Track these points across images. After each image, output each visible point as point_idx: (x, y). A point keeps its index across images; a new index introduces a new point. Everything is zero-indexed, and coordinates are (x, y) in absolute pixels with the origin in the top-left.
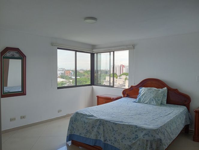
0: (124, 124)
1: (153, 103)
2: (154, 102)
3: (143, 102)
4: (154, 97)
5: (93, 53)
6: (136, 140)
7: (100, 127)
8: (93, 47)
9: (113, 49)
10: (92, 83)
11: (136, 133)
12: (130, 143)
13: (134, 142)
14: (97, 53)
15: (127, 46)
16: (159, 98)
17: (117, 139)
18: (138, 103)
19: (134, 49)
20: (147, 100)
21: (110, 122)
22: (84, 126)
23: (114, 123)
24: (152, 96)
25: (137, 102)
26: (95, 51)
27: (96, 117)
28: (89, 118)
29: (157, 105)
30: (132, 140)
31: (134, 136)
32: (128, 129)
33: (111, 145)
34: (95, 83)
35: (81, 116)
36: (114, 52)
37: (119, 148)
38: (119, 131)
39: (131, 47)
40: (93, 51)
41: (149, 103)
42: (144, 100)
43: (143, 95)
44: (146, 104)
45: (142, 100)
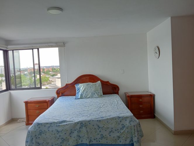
0: (107, 119)
1: (95, 97)
2: (96, 95)
3: (86, 98)
4: (95, 91)
5: (7, 50)
6: (124, 129)
7: (81, 130)
8: (8, 42)
9: (38, 45)
10: (8, 88)
11: (121, 123)
12: (118, 134)
13: (122, 131)
14: (13, 50)
15: (56, 43)
16: (99, 91)
17: (104, 135)
18: (81, 99)
19: (65, 46)
20: (89, 94)
21: (93, 120)
22: (58, 136)
23: (98, 121)
24: (93, 90)
25: (79, 98)
26: (10, 47)
27: (72, 121)
28: (63, 125)
29: (99, 98)
30: (120, 130)
31: (121, 126)
32: (113, 122)
33: (97, 143)
34: (13, 87)
35: (48, 125)
36: (38, 49)
37: (106, 143)
38: (105, 126)
39: (60, 44)
40: (7, 48)
41: (92, 97)
42: (86, 95)
43: (84, 91)
44: (89, 99)
45: (84, 96)
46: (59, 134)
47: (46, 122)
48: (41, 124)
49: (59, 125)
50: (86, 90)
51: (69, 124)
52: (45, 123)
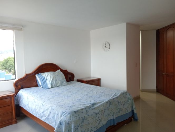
25: (50, 87)
35: (85, 111)
42: (56, 83)
43: (53, 79)
44: (59, 87)
45: (54, 84)
46: (97, 117)
47: (80, 108)
48: (78, 111)
49: (94, 108)
50: (55, 78)
51: (101, 105)
52: (80, 110)
